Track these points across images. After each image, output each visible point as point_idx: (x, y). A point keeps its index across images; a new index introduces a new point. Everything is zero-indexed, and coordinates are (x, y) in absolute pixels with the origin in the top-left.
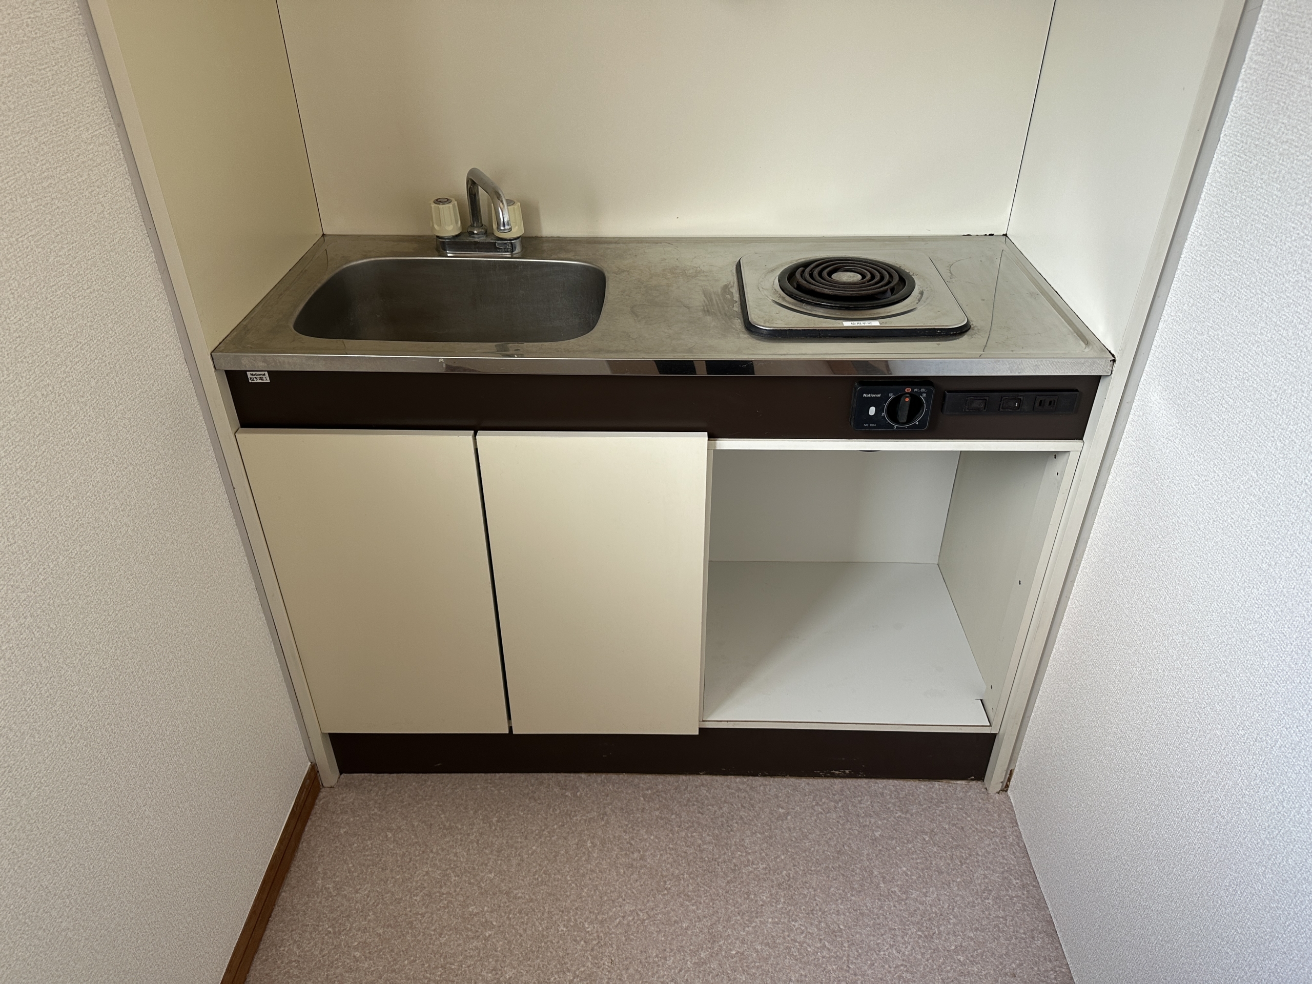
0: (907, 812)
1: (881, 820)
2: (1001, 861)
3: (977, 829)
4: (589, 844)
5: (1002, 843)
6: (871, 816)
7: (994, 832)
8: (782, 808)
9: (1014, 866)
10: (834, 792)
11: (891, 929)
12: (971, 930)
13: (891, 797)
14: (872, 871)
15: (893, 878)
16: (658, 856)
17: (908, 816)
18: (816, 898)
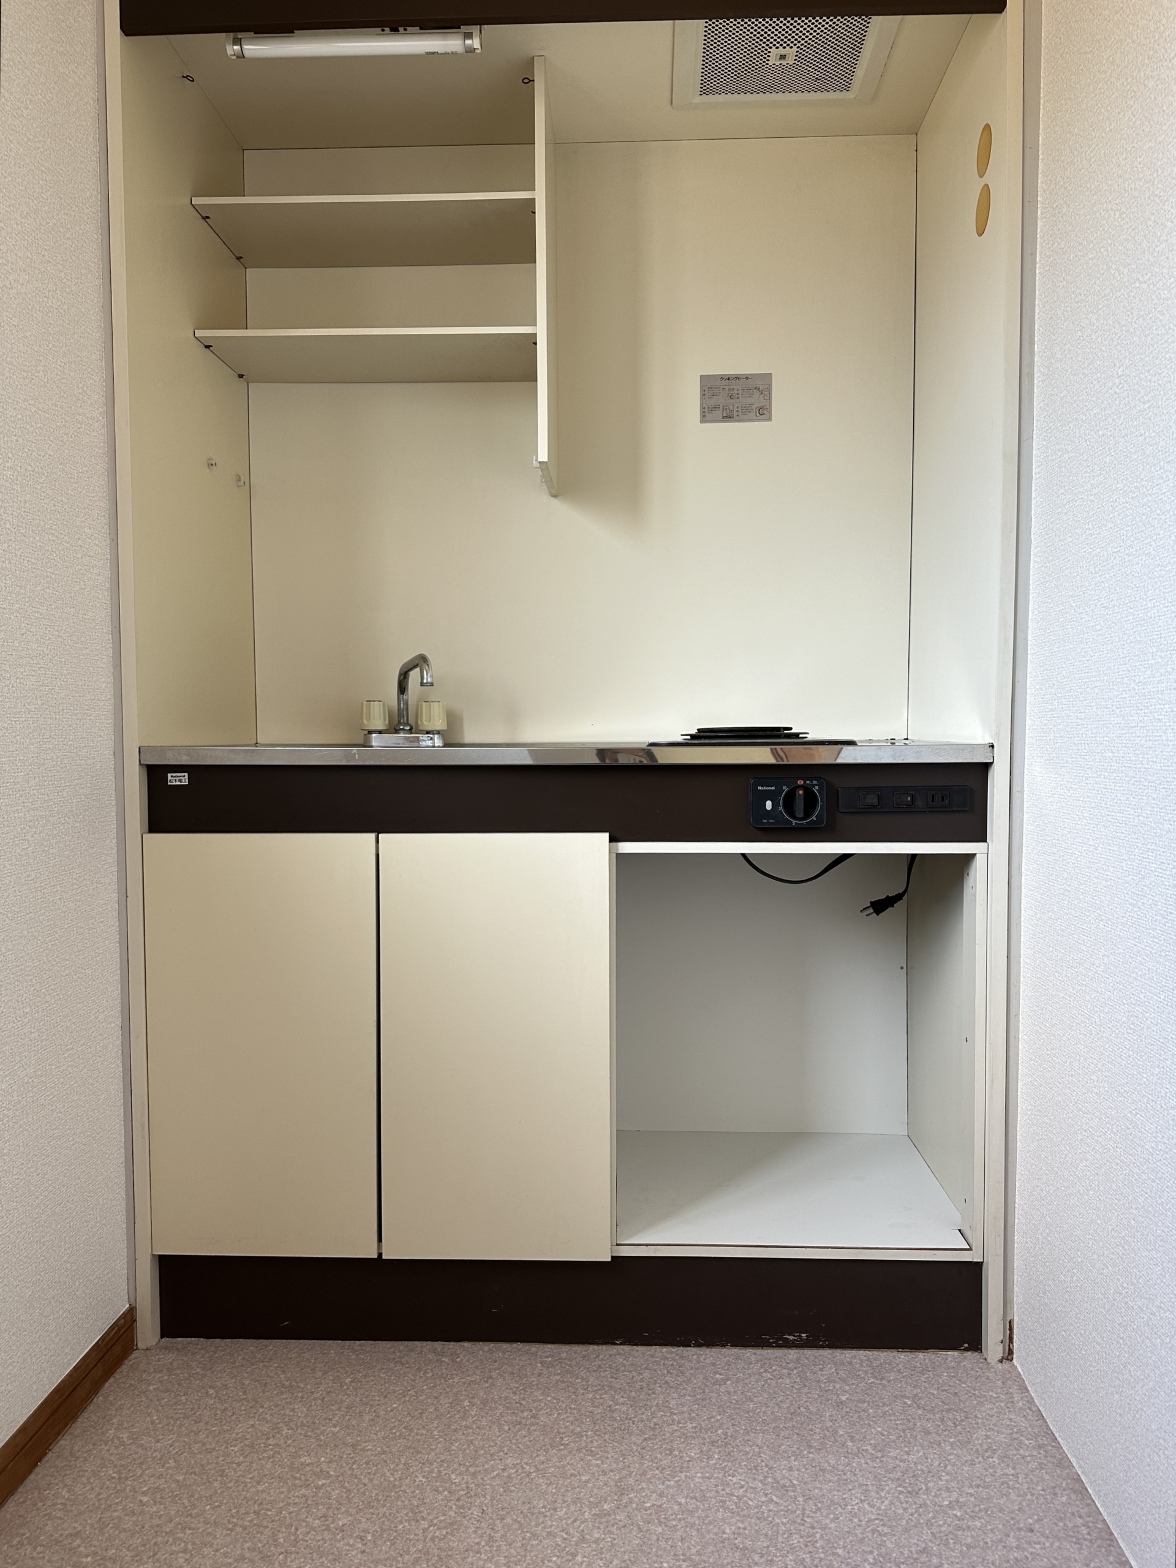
0: (882, 1379)
1: (848, 1385)
2: (1008, 1423)
3: (974, 1394)
4: (466, 1403)
5: (1008, 1407)
6: (835, 1382)
7: (998, 1397)
8: (720, 1374)
9: (1026, 1428)
10: (788, 1361)
11: (860, 1485)
12: (971, 1486)
13: (862, 1366)
14: (837, 1431)
15: (865, 1437)
16: (556, 1415)
17: (884, 1382)
18: (762, 1455)
